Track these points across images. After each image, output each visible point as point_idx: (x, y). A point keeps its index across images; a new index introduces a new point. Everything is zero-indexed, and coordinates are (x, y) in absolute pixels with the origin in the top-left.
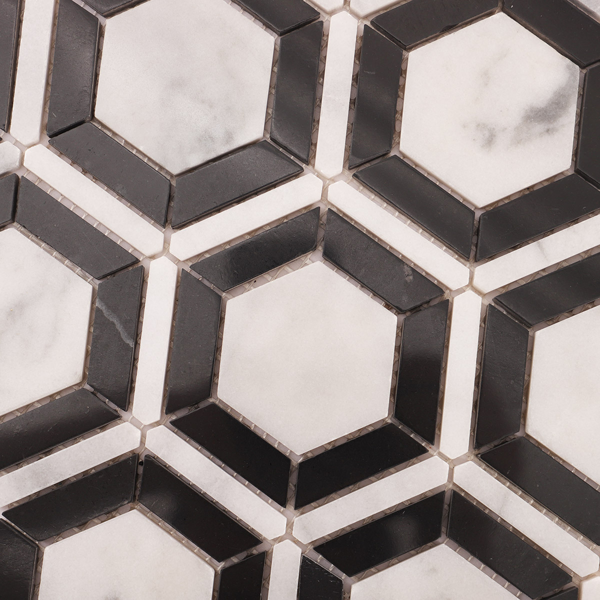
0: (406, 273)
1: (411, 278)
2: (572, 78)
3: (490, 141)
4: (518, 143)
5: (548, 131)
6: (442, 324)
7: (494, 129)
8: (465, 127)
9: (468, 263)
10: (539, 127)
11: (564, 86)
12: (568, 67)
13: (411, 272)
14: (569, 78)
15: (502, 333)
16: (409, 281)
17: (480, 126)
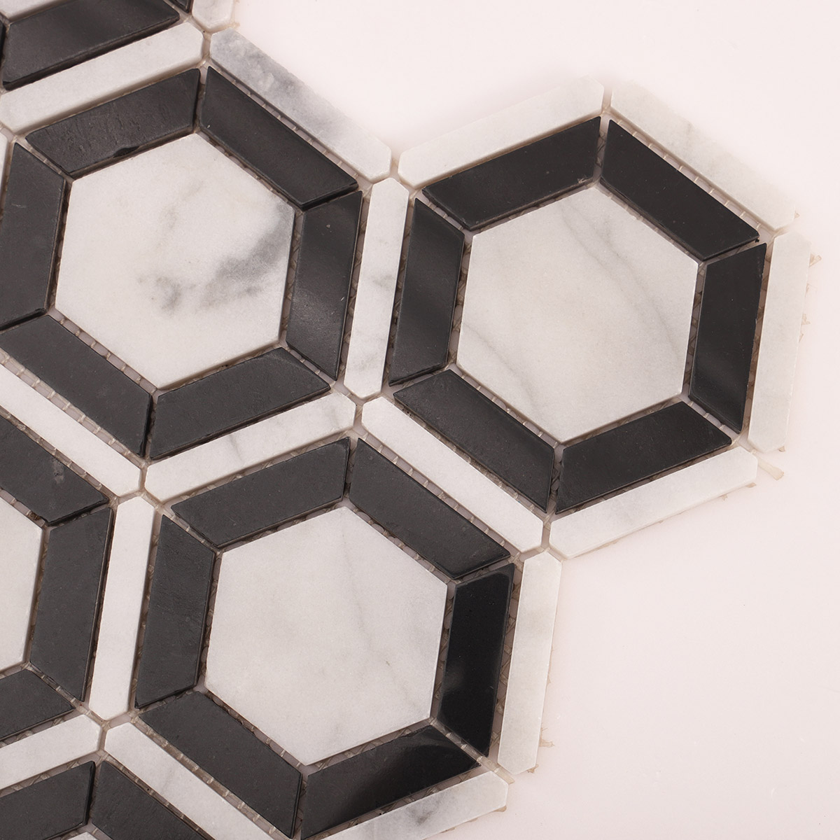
0: (56, 472)
1: (62, 477)
2: (284, 222)
3: (173, 301)
4: (210, 304)
5: (249, 291)
6: (100, 539)
7: (179, 285)
8: (141, 282)
9: (144, 461)
10: (237, 286)
11: (272, 232)
12: (279, 207)
13: (61, 471)
14: (280, 222)
15: (177, 553)
16: (58, 482)
17: (162, 281)
